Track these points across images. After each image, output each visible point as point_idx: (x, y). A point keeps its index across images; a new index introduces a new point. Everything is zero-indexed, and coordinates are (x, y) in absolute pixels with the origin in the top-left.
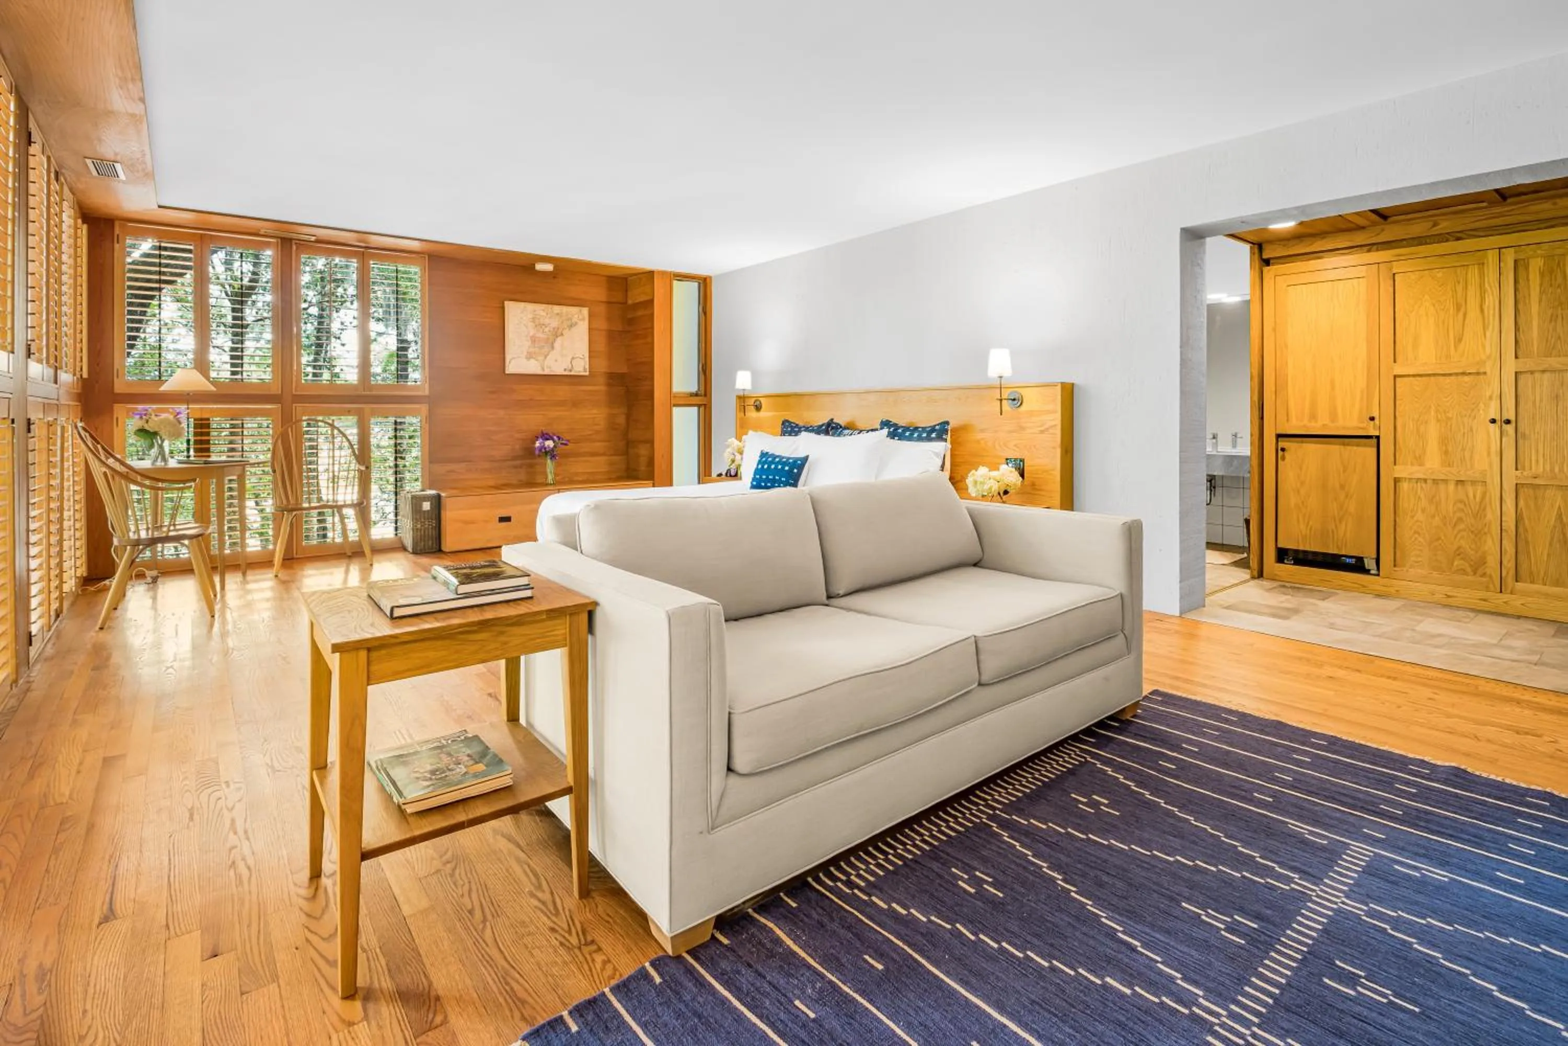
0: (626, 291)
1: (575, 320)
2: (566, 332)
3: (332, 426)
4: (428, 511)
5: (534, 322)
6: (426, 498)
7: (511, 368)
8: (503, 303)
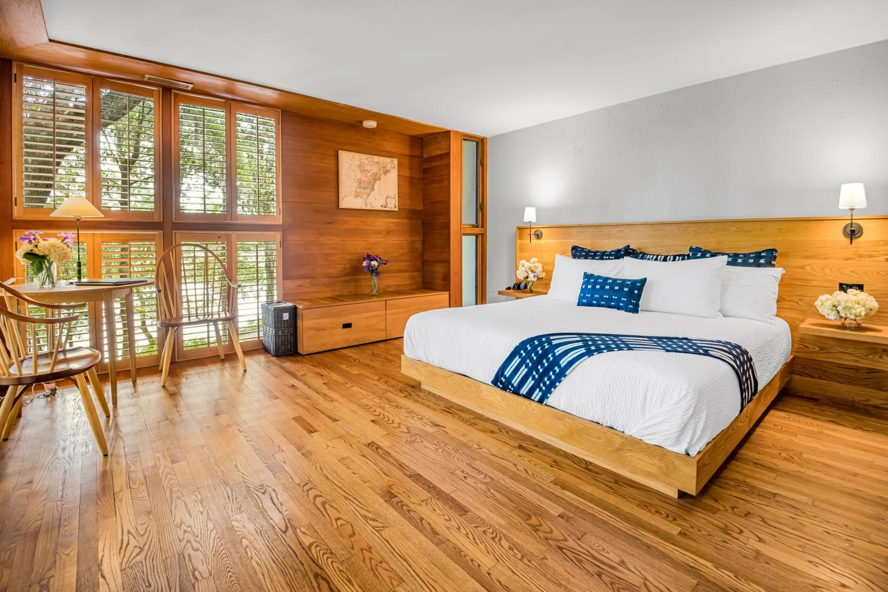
0: (422, 147)
1: (388, 168)
2: (382, 177)
3: (206, 249)
4: (287, 320)
5: (360, 168)
6: (285, 310)
7: (344, 204)
8: (337, 152)
